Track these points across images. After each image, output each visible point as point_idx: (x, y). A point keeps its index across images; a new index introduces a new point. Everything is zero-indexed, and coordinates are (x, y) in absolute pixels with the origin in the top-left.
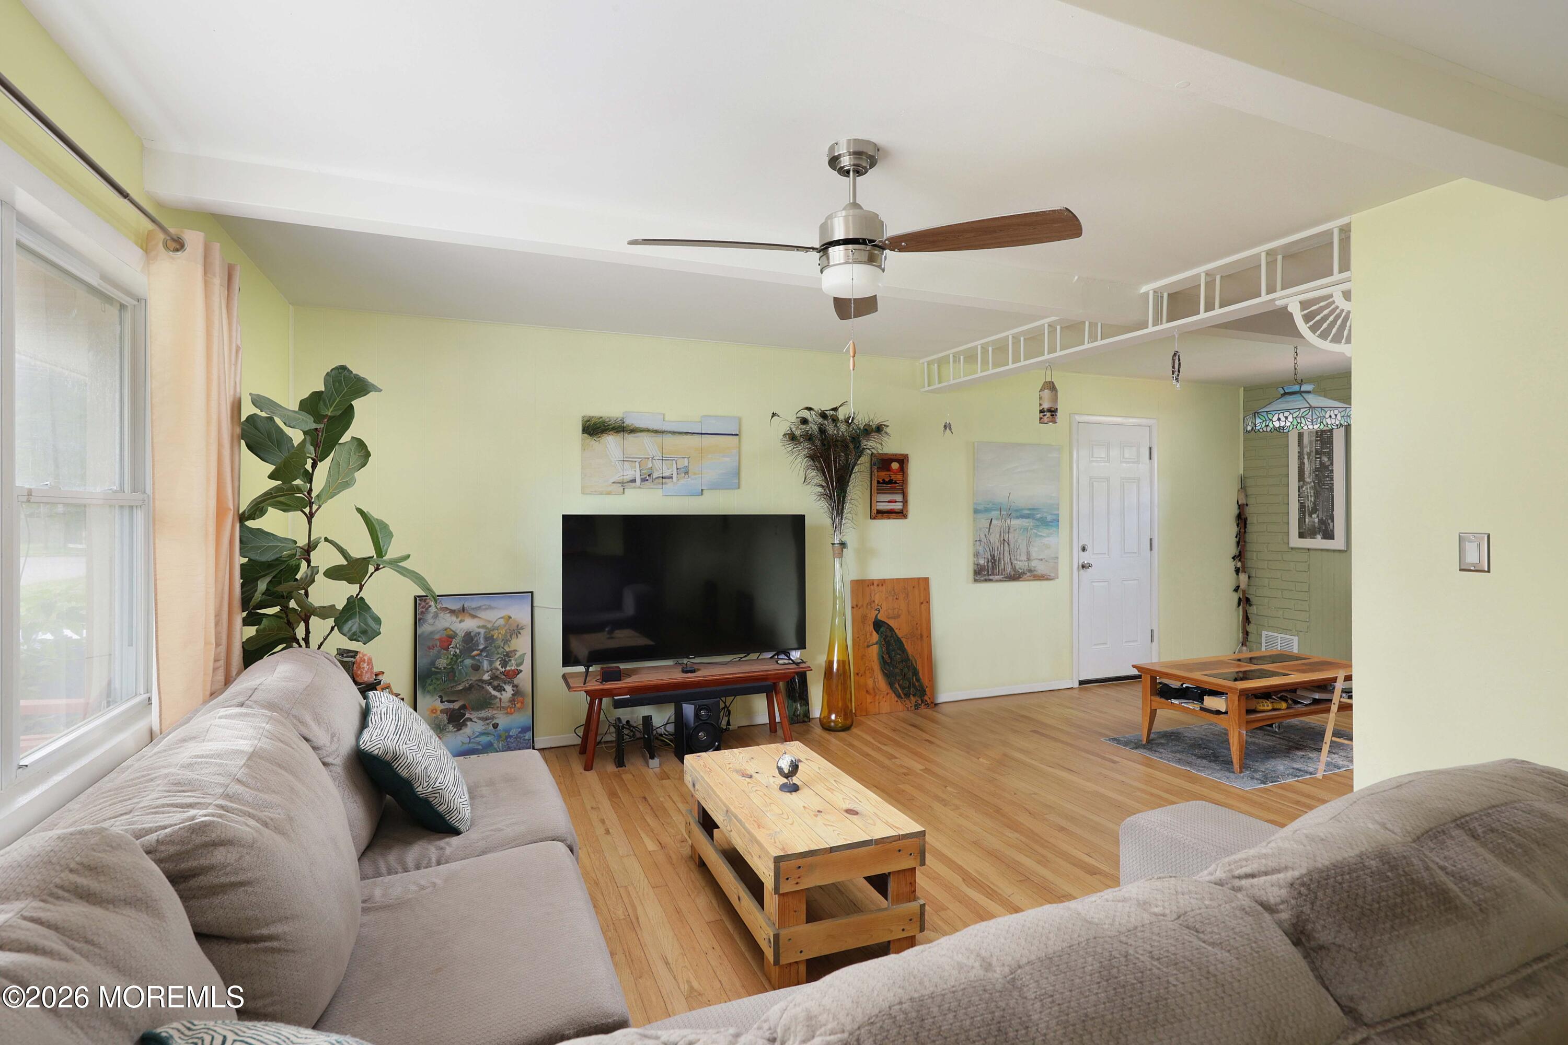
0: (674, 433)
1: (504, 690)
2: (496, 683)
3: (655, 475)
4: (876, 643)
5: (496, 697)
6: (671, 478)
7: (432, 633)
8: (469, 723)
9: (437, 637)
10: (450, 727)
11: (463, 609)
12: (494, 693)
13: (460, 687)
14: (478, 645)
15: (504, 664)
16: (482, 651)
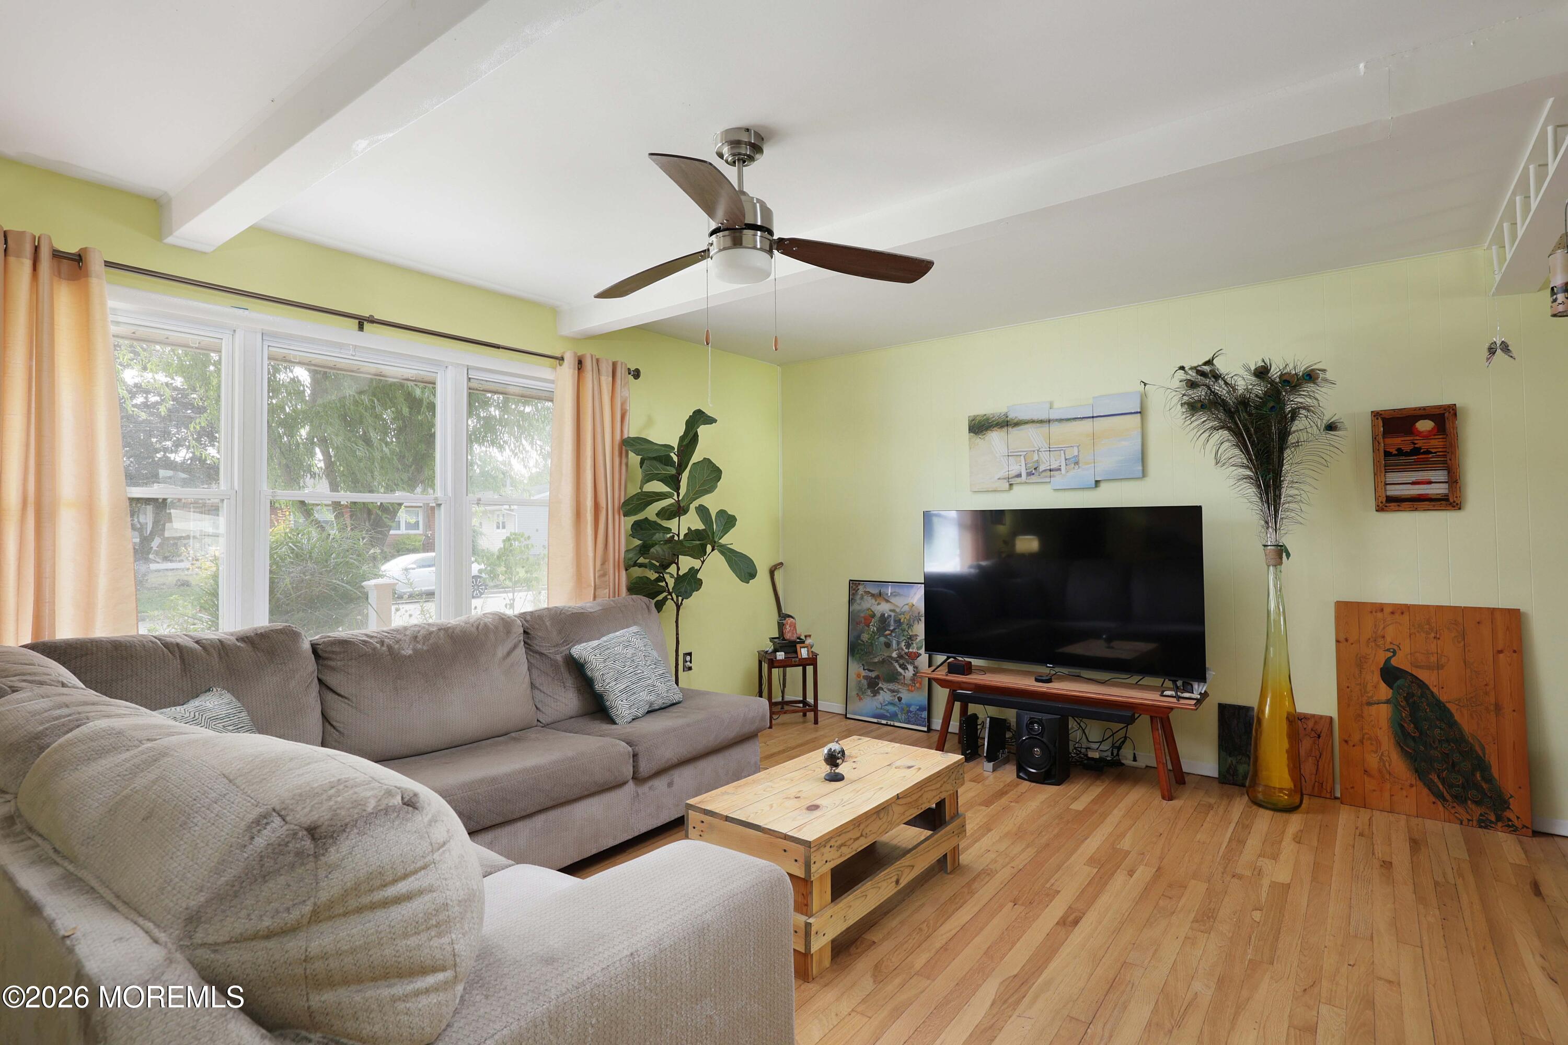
0: (1061, 420)
1: (907, 669)
2: (901, 661)
3: (1042, 468)
4: (1388, 702)
5: (901, 674)
6: (1060, 470)
7: (859, 611)
8: (881, 692)
9: (862, 615)
10: (869, 692)
11: (880, 594)
12: (900, 670)
13: (876, 660)
14: (889, 626)
15: (908, 646)
16: (892, 631)
